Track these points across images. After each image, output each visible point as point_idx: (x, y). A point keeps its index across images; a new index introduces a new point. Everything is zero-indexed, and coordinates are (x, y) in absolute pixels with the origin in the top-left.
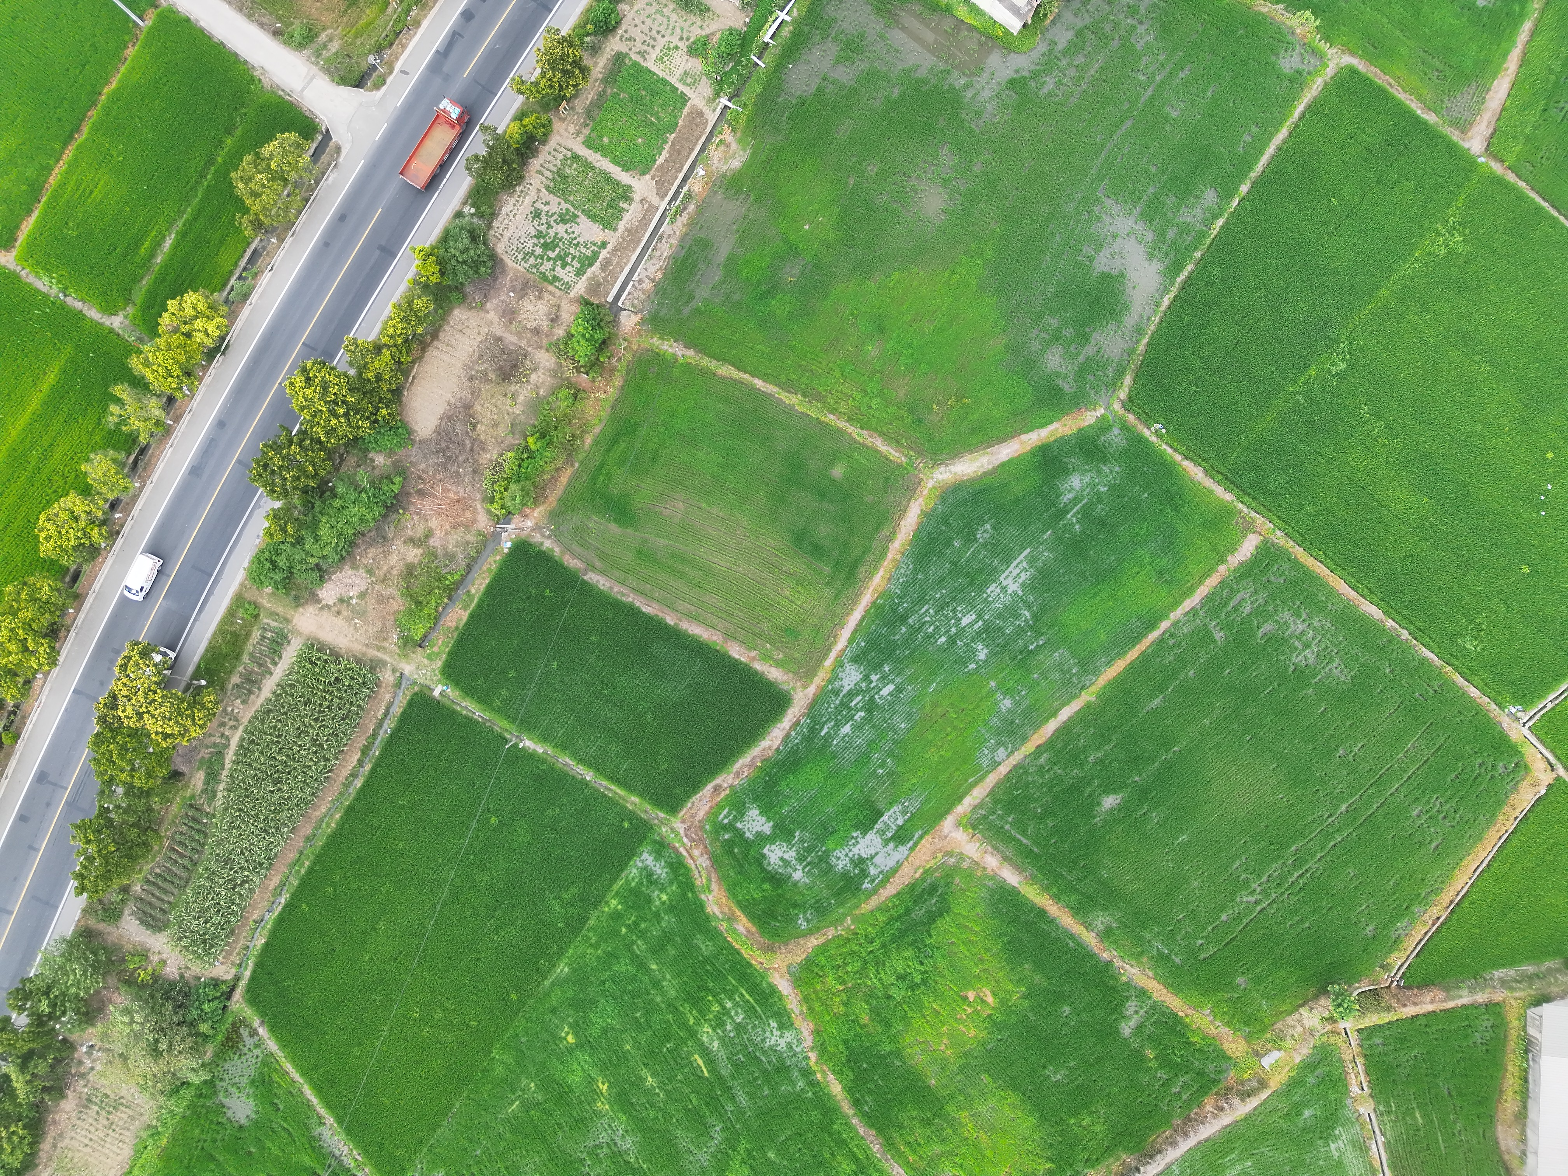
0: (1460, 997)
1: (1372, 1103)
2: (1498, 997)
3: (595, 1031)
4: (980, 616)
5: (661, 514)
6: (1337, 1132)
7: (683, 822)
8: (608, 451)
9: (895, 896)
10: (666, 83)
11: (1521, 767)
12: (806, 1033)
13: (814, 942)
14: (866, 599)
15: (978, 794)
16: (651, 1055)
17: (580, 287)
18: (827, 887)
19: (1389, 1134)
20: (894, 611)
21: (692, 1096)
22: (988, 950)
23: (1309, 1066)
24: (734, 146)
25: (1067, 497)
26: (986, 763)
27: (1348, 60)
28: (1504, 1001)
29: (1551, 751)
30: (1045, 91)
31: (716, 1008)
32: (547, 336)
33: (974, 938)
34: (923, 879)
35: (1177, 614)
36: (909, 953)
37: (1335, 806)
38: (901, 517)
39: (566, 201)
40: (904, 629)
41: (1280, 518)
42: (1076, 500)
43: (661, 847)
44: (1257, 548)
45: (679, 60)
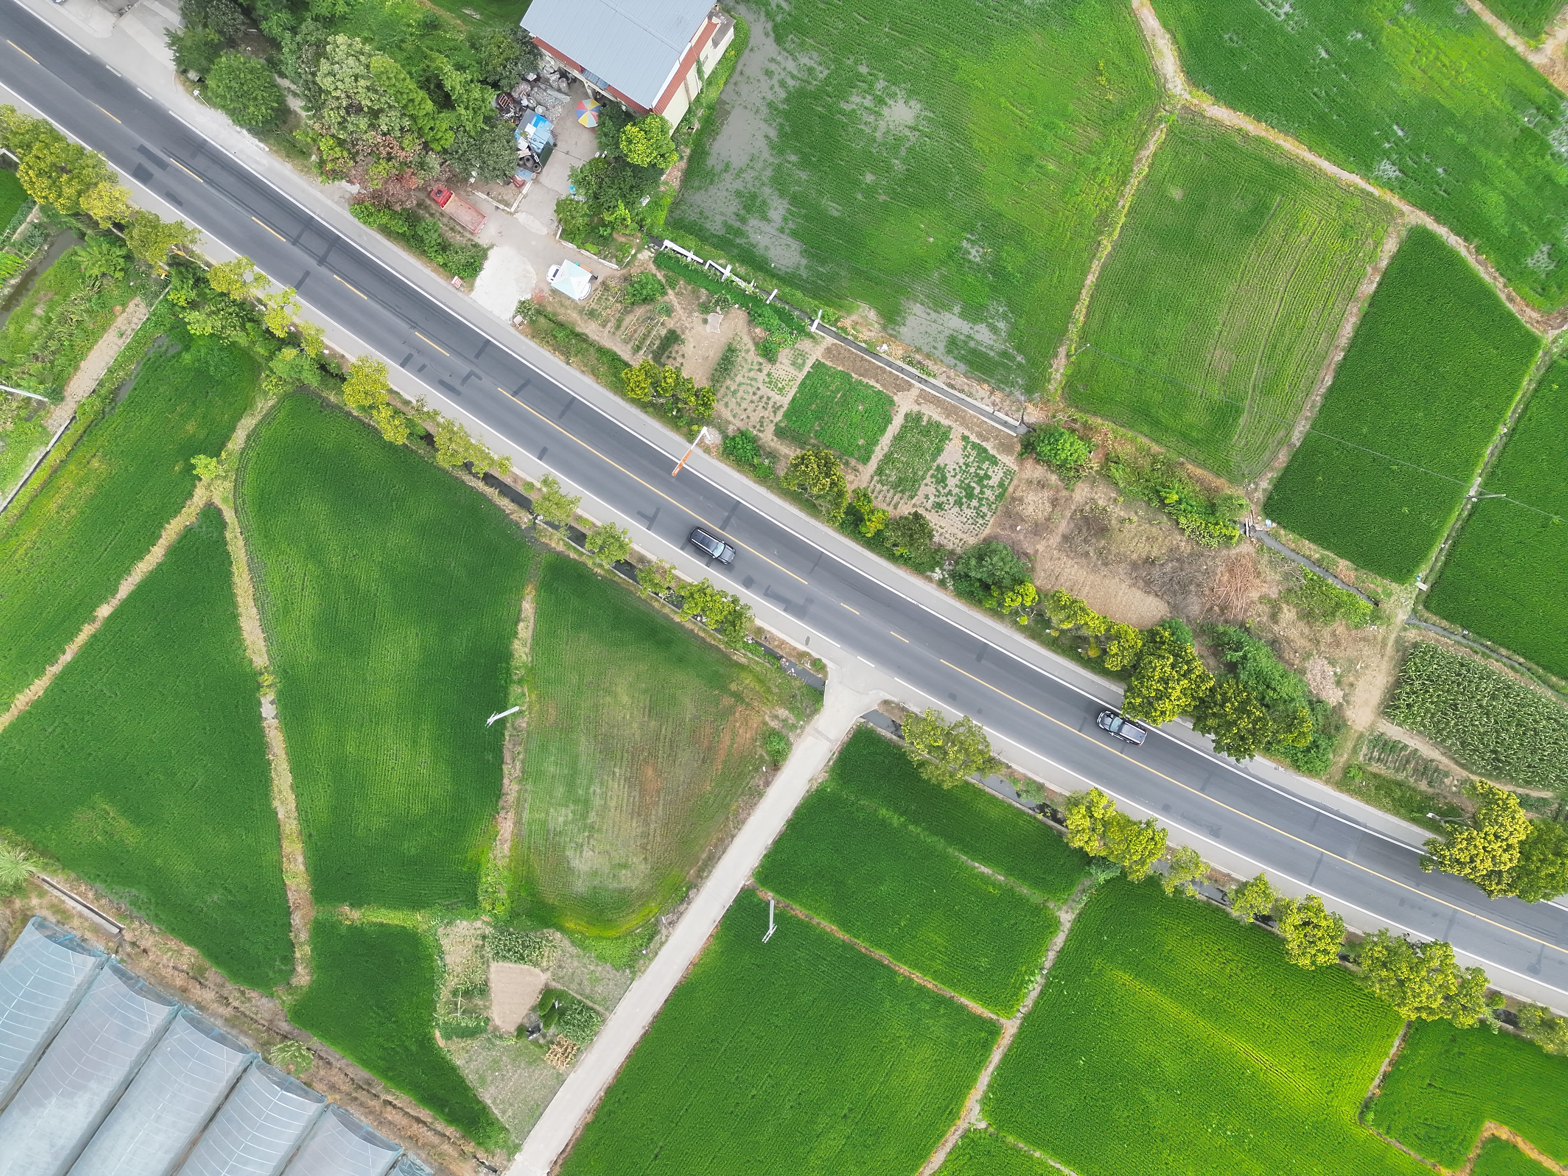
4: (1318, 41)
5: (1228, 371)
7: (1545, 331)
8: (1166, 428)
10: (803, 383)
14: (1307, 156)
15: (1503, 31)
17: (1009, 461)
24: (854, 317)
32: (1059, 491)
38: (1223, 125)
39: (924, 477)
40: (1335, 117)
45: (781, 372)
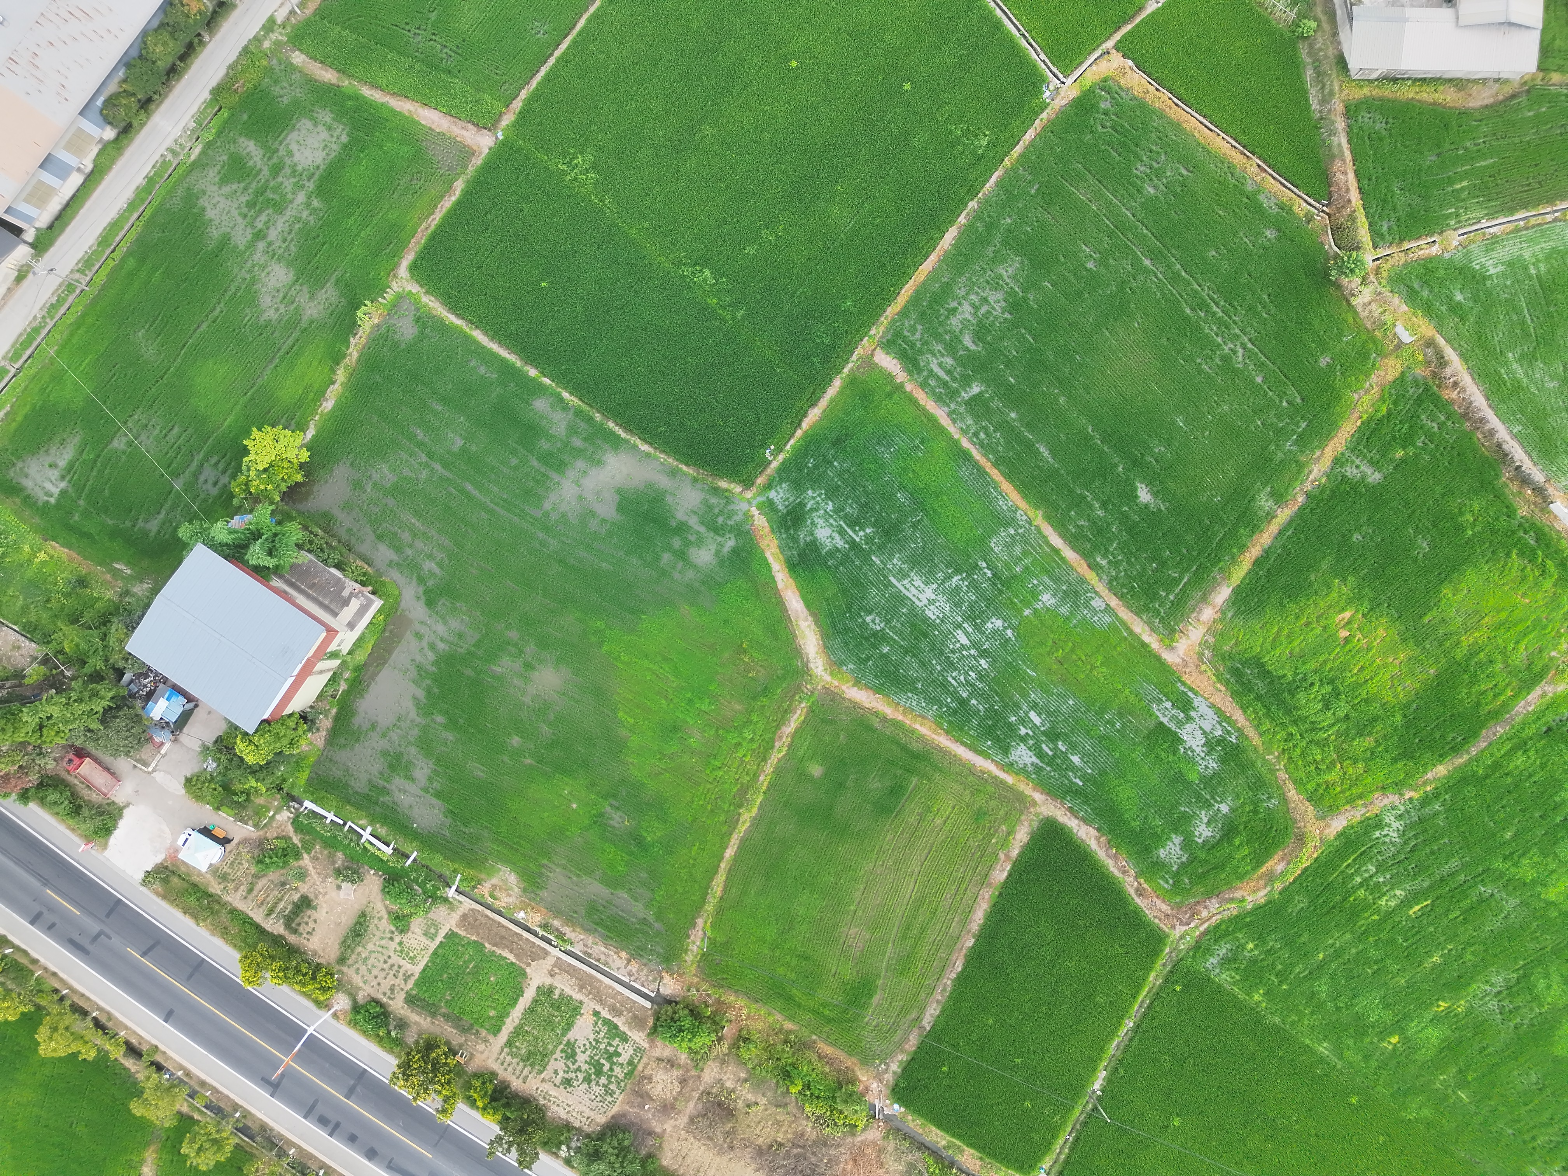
0: (1340, 145)
1: (1449, 233)
2: (1340, 108)
3: (1388, 1017)
4: (959, 626)
5: (862, 951)
6: (1478, 267)
7: (1173, 927)
8: (799, 1006)
9: (1245, 712)
10: (435, 954)
11: (1105, 84)
12: (1386, 801)
13: (1292, 793)
14: (943, 741)
15: (1139, 627)
16: (1411, 957)
17: (639, 1037)
18: (1236, 778)
19: (1478, 215)
20: (955, 712)
21: (1451, 917)
22: (1297, 618)
23: (1411, 296)
24: (494, 881)
25: (840, 543)
26: (1107, 619)
27: (403, 270)
28: (1343, 101)
29: (1089, 54)
30: (437, 571)
31: (1361, 893)
32: (687, 1071)
33: (1285, 632)
34: (1227, 683)
35: (953, 430)
36: (1301, 696)
37: (1145, 269)
38: (862, 707)
39: (553, 1052)
40: (974, 702)
41: (858, 331)
42: (842, 532)
43: (1200, 948)
44: (887, 353)
45: (413, 941)
